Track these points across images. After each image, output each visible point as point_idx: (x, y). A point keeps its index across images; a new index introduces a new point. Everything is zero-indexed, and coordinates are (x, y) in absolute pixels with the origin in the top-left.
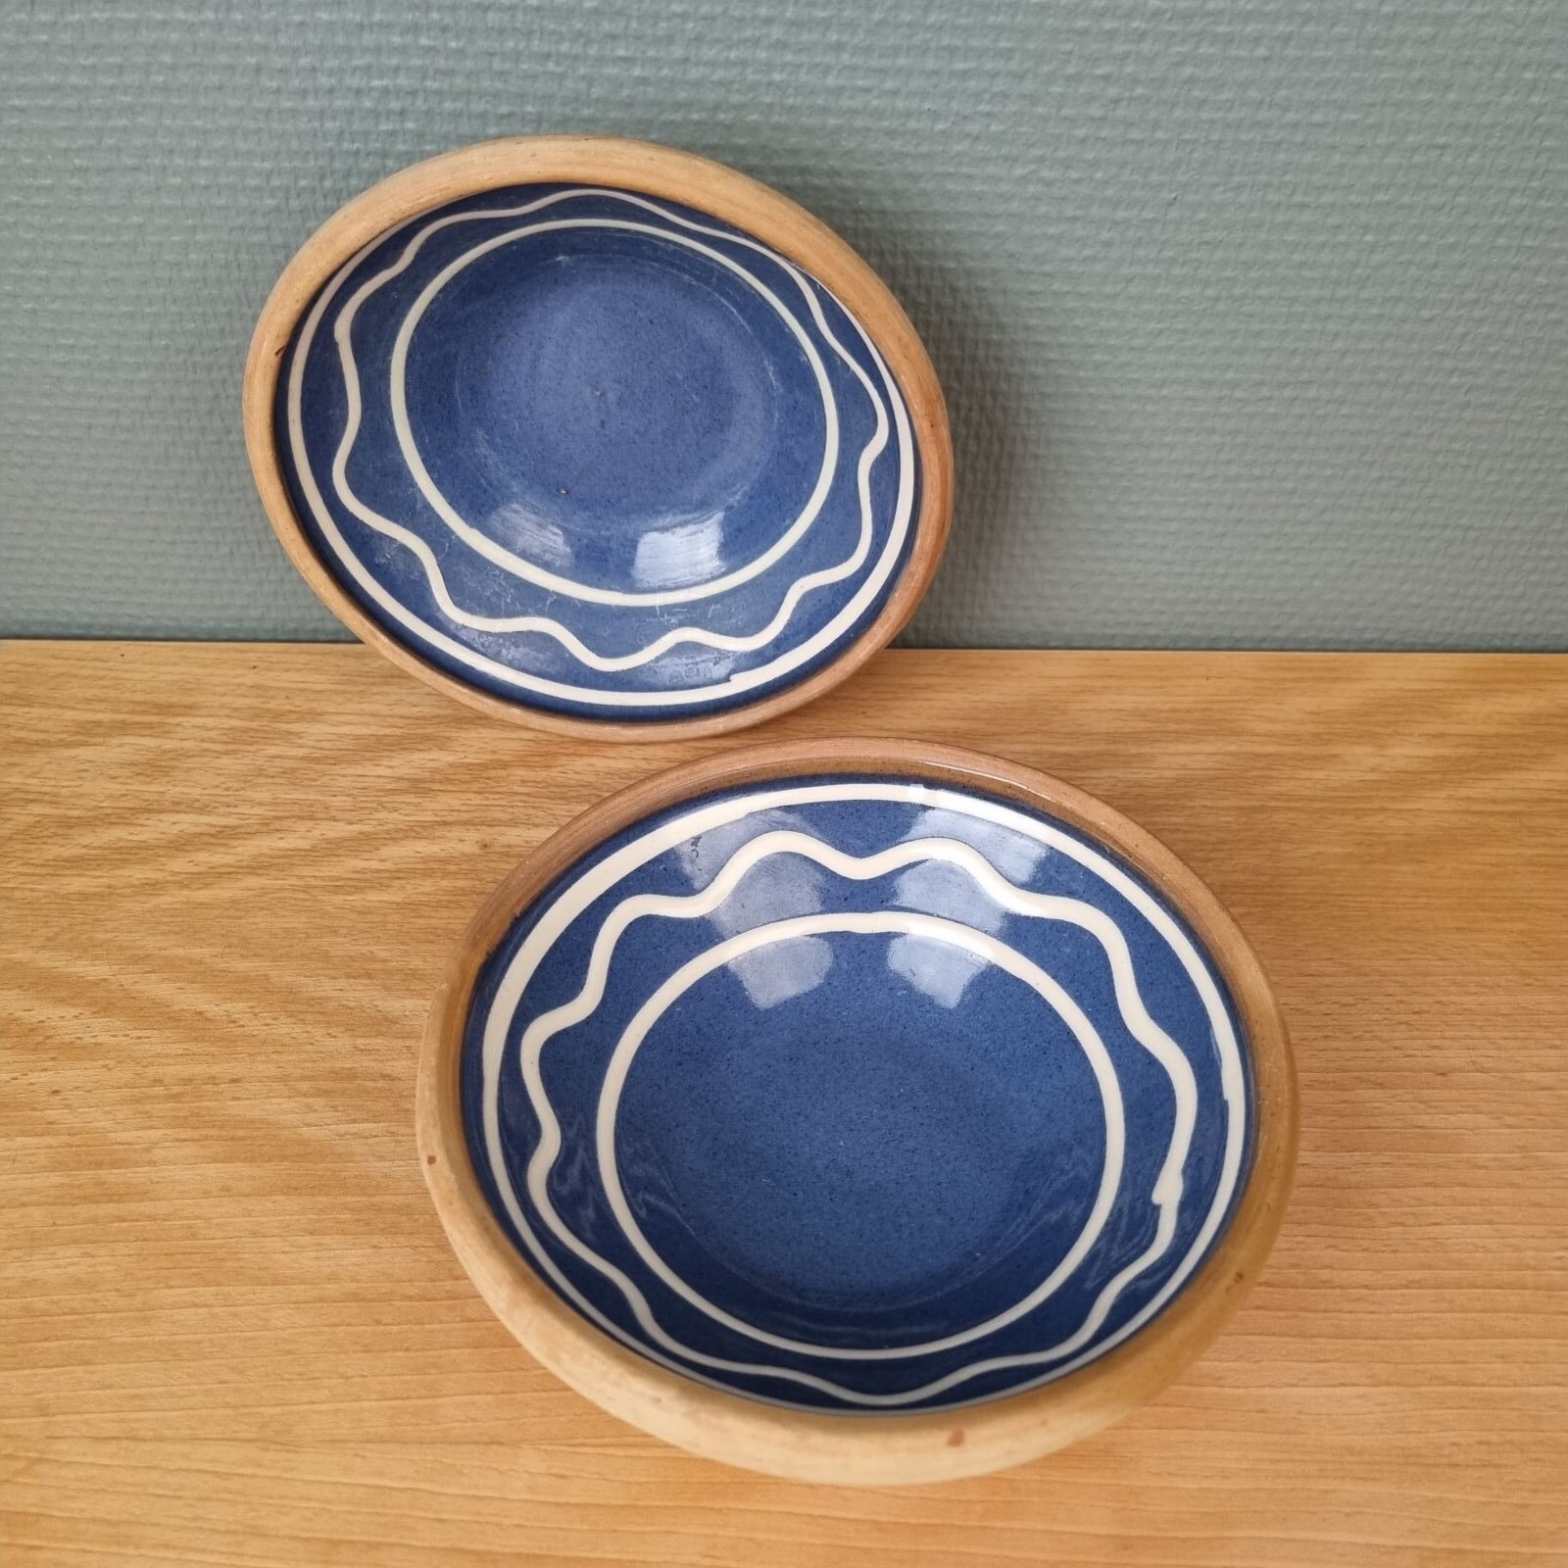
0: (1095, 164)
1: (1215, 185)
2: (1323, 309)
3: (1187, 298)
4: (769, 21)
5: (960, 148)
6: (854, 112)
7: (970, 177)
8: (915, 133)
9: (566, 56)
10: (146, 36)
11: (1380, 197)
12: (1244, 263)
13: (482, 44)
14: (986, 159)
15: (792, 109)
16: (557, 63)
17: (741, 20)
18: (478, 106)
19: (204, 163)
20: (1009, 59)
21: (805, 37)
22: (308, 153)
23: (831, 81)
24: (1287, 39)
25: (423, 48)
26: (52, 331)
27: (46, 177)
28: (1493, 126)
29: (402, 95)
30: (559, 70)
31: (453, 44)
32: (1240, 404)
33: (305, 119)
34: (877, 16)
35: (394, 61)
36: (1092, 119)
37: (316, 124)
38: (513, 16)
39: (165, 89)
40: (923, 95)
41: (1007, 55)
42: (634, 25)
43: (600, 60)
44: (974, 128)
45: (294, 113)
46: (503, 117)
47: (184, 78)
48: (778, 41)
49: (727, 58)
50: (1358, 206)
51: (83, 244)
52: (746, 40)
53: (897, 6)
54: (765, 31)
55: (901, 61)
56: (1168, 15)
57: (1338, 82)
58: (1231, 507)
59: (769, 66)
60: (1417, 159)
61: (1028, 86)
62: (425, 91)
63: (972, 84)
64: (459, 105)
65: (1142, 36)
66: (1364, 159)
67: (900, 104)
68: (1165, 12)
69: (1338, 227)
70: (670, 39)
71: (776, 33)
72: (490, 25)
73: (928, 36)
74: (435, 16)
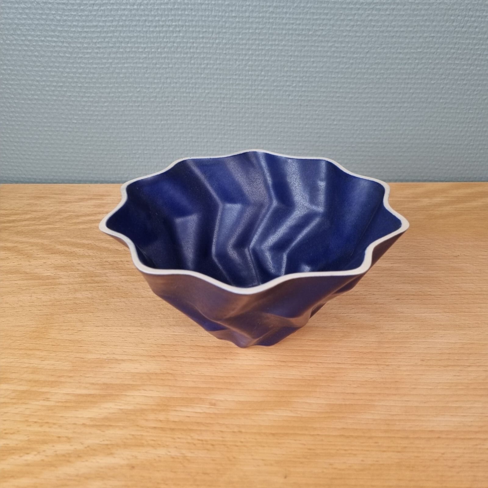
0: (348, 42)
1: (378, 48)
2: (407, 81)
3: (372, 78)
4: (269, 6)
5: (315, 38)
6: (289, 29)
7: (318, 46)
8: (304, 35)
9: (220, 16)
10: (120, 13)
11: (419, 50)
12: (386, 69)
13: (200, 13)
14: (322, 41)
15: (275, 29)
16: (218, 18)
17: (263, 6)
18: (198, 29)
19: (129, 45)
20: (327, 15)
21: (278, 10)
22: (155, 42)
23: (284, 21)
24: (393, 9)
25: (186, 14)
26: (85, 92)
27: (90, 49)
28: (445, 31)
29: (180, 27)
30: (219, 19)
31: (193, 13)
32: (387, 109)
33: (156, 33)
34: (295, 5)
35: (179, 18)
36: (347, 30)
37: (158, 35)
38: (208, 6)
39: (122, 26)
40: (306, 25)
41: (327, 14)
42: (237, 8)
43: (228, 17)
44: (319, 33)
45: (153, 32)
46: (204, 32)
47: (127, 23)
48: (271, 11)
49: (259, 16)
50: (414, 53)
51: (96, 68)
52: (264, 11)
53: (300, 2)
54: (268, 9)
55: (301, 16)
56: (365, 4)
57: (406, 20)
58: (386, 139)
59: (269, 18)
60: (427, 40)
61: (332, 22)
62: (186, 25)
63: (318, 22)
64: (194, 29)
65: (359, 9)
66: (414, 40)
67: (301, 27)
68: (364, 3)
69: (409, 59)
70: (246, 11)
71: (271, 9)
72: (203, 8)
73: (308, 10)
74: (190, 6)
